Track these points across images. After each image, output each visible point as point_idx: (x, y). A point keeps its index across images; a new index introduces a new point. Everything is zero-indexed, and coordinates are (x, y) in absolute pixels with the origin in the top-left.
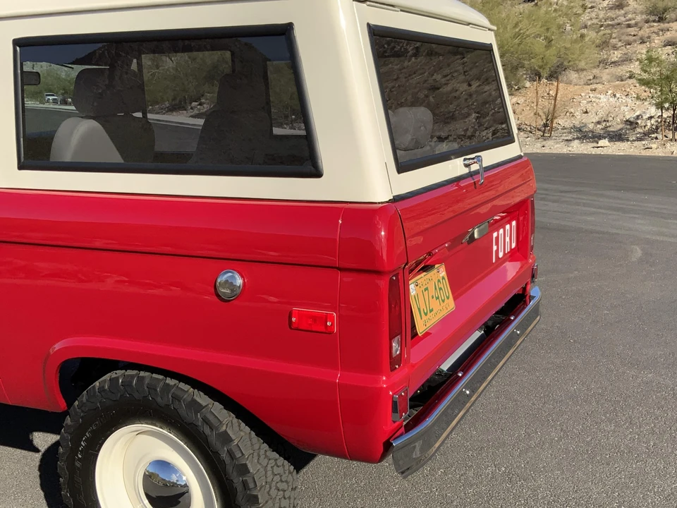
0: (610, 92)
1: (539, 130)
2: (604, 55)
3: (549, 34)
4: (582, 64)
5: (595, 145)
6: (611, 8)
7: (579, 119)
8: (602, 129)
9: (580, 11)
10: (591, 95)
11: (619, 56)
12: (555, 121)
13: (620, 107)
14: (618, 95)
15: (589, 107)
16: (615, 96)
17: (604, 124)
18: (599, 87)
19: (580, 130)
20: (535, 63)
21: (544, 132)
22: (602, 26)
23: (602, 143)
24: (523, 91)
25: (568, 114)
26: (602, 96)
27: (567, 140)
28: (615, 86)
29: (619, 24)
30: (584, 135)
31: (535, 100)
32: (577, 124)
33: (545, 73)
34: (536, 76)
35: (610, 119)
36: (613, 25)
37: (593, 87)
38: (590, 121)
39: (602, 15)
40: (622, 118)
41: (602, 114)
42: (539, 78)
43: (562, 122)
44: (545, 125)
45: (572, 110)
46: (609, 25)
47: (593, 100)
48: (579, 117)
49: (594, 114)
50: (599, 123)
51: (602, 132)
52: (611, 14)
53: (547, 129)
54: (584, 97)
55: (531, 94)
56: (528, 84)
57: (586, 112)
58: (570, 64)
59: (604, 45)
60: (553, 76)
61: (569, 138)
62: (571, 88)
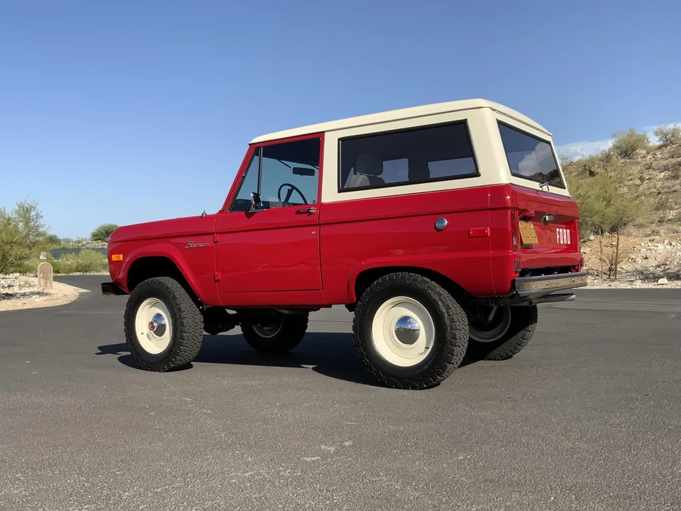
0: (666, 242)
1: (605, 274)
2: (660, 213)
3: (607, 195)
4: (640, 220)
5: (656, 283)
6: (667, 179)
7: (640, 265)
8: (662, 271)
9: (638, 182)
10: (650, 245)
11: (675, 214)
12: (618, 266)
13: (675, 252)
14: (674, 244)
15: (648, 254)
16: (671, 244)
17: (663, 267)
18: (657, 237)
19: (642, 273)
20: (596, 219)
21: (609, 275)
22: (659, 193)
23: (661, 281)
24: (588, 243)
25: (630, 260)
26: (659, 245)
27: (631, 281)
28: (670, 237)
29: (675, 191)
30: (646, 276)
31: (599, 250)
32: (639, 267)
33: (607, 227)
34: (599, 231)
35: (668, 263)
36: (669, 193)
37: (651, 238)
38: (651, 265)
39: (659, 185)
40: (678, 261)
41: (660, 259)
42: (602, 232)
43: (624, 266)
44: (610, 270)
45: (633, 257)
46: (666, 192)
47: (652, 248)
48: (639, 262)
49: (653, 259)
50: (658, 266)
51: (662, 274)
52: (668, 183)
53: (612, 272)
54: (644, 246)
55: (596, 245)
56: (592, 237)
57: (646, 258)
58: (629, 219)
59: (661, 206)
60: (613, 230)
61: (632, 279)
62: (631, 240)
